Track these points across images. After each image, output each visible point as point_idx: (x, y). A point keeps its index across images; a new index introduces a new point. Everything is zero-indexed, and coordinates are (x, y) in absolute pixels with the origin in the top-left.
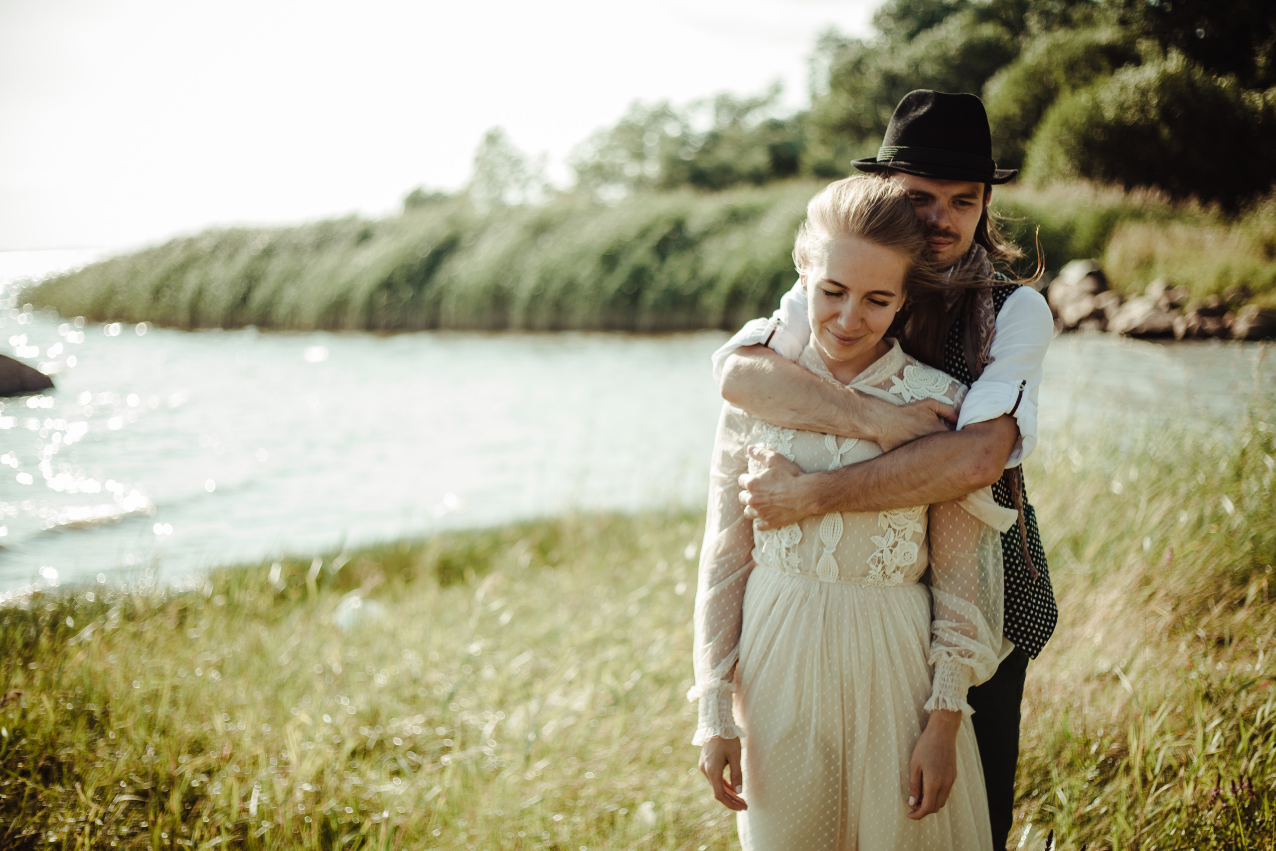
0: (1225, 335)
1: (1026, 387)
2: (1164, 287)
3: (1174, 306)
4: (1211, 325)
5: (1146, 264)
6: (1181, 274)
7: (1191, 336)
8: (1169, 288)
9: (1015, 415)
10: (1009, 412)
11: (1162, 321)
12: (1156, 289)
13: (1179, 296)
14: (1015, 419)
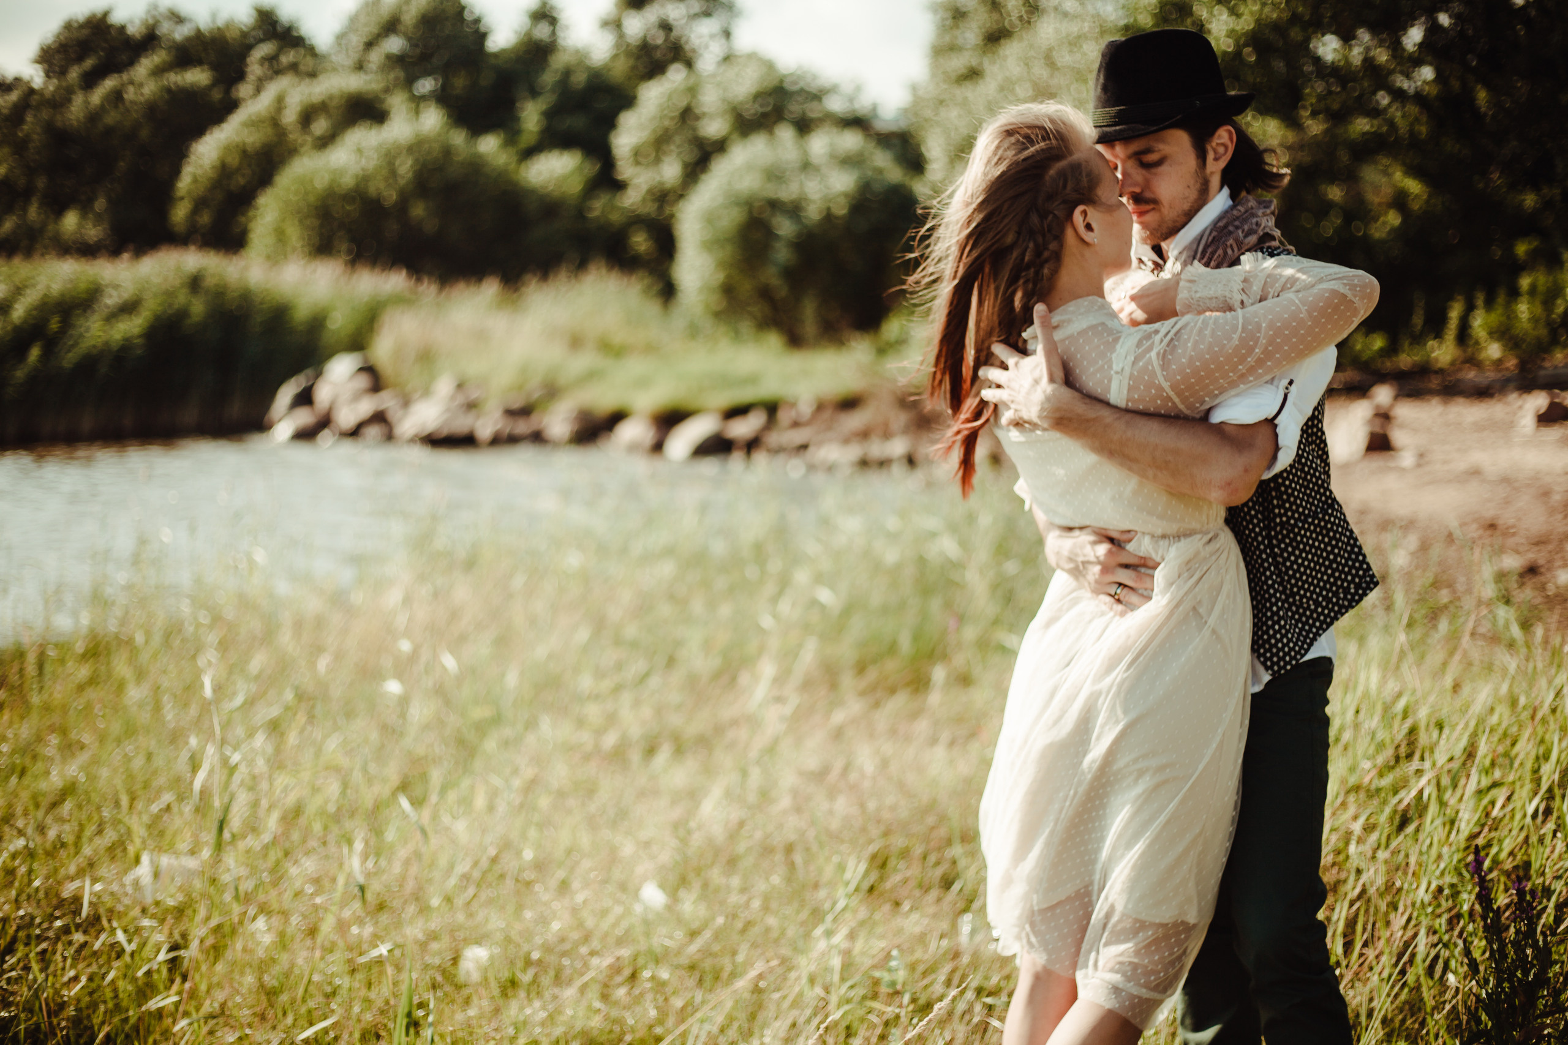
0: (538, 438)
1: (1293, 388)
2: (455, 384)
3: (471, 406)
4: (522, 427)
5: (427, 358)
6: (474, 367)
7: (498, 441)
8: (460, 386)
9: (1276, 422)
10: (1270, 417)
11: (461, 424)
12: (444, 387)
13: (474, 395)
14: (1276, 426)
